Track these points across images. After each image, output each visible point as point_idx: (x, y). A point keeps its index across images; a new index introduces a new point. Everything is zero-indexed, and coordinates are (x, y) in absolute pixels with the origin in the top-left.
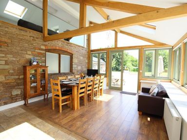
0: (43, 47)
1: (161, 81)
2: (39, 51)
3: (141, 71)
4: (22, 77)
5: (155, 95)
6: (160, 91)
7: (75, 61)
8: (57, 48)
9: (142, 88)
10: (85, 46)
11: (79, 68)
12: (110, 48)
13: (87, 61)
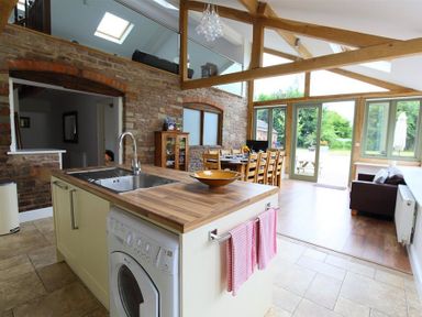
0: (180, 100)
1: (398, 164)
2: (174, 107)
3: (357, 145)
4: (152, 149)
5: (382, 182)
6: (391, 176)
7: (226, 123)
8: (200, 101)
9: (359, 175)
10: (244, 95)
11: (233, 137)
12: (295, 99)
13: (245, 124)
